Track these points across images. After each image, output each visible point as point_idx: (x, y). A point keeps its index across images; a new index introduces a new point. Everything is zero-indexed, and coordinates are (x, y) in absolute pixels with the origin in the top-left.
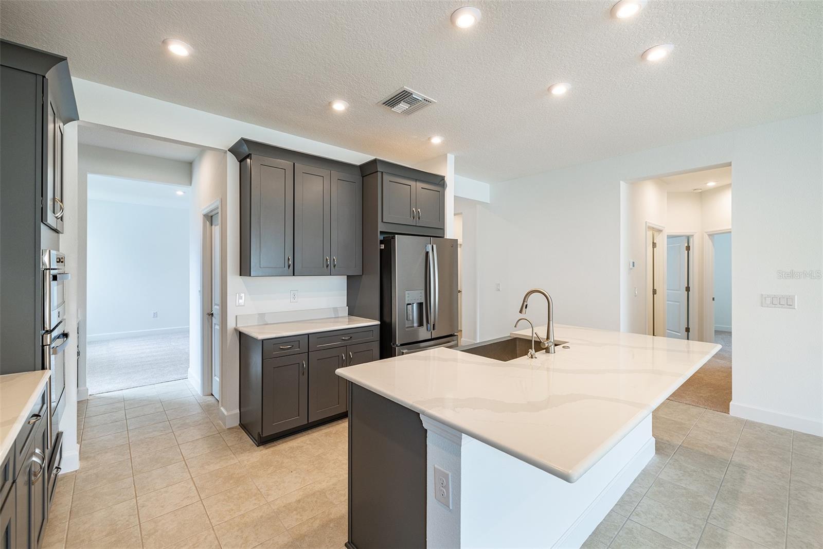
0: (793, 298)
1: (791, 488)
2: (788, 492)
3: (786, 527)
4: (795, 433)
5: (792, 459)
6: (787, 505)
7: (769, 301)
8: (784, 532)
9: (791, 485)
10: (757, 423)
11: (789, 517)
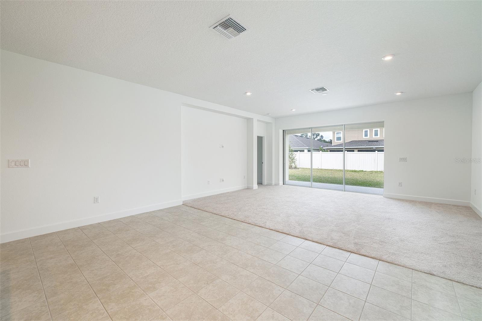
0: (28, 161)
1: (38, 266)
2: (37, 269)
3: (42, 286)
4: (30, 238)
5: (33, 251)
6: (39, 275)
7: (13, 164)
8: (42, 289)
9: (37, 264)
10: (6, 243)
11: (42, 280)
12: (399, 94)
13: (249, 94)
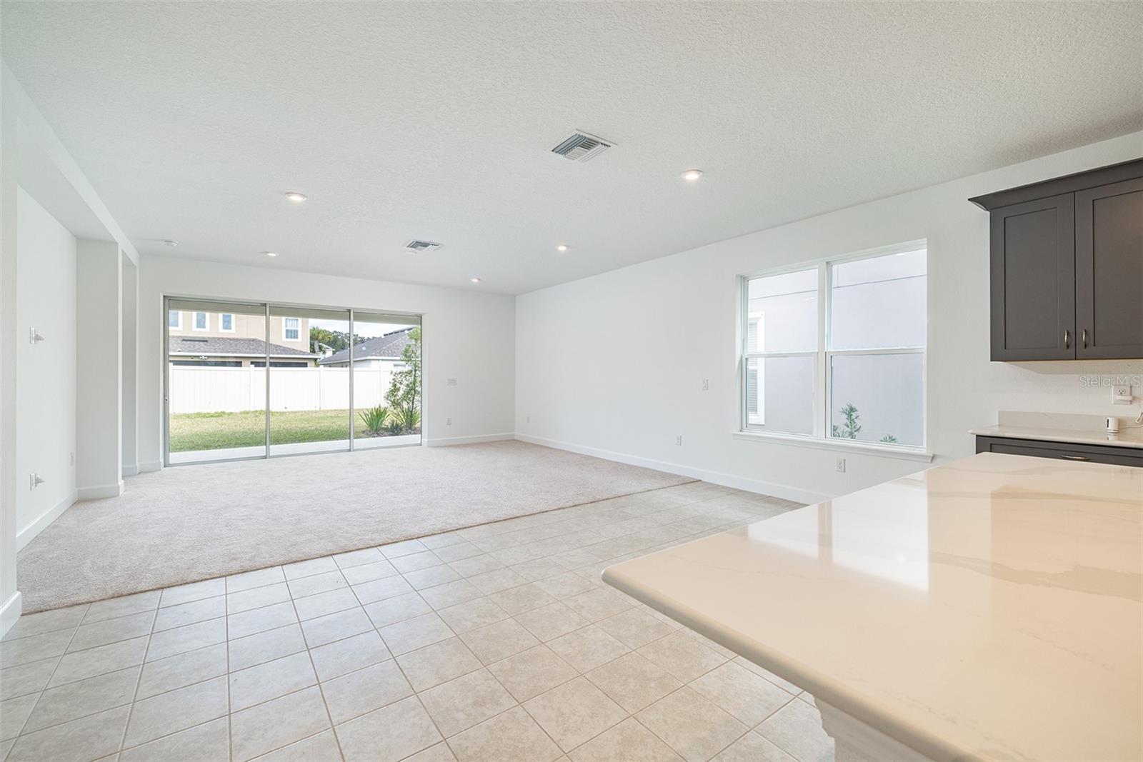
12: (475, 280)
13: (296, 199)
